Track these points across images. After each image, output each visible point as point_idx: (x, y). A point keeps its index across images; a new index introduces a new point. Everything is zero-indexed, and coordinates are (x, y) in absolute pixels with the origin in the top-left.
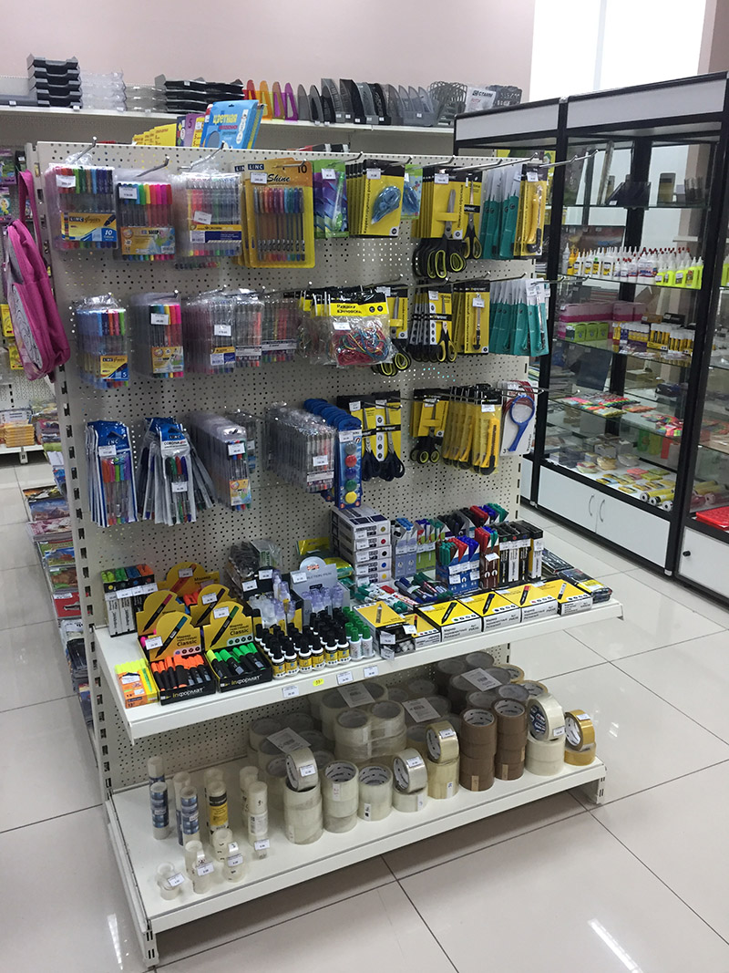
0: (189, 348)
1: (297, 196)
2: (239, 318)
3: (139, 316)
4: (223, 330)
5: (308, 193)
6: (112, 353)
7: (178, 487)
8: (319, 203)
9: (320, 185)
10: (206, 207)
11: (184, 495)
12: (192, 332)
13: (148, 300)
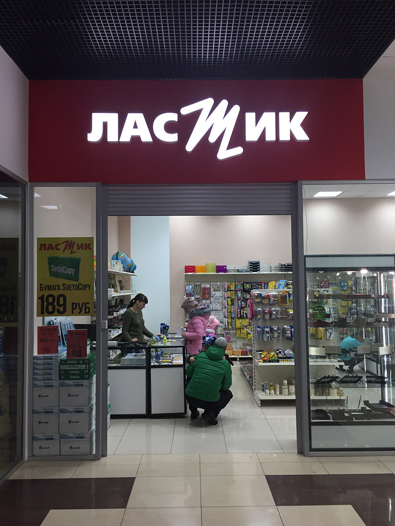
0: (270, 316)
1: (286, 295)
2: (277, 311)
3: (264, 311)
4: (274, 313)
5: (288, 295)
6: (260, 315)
7: (268, 335)
8: (289, 296)
9: (289, 294)
10: (273, 297)
11: (268, 336)
12: (270, 313)
13: (265, 309)
